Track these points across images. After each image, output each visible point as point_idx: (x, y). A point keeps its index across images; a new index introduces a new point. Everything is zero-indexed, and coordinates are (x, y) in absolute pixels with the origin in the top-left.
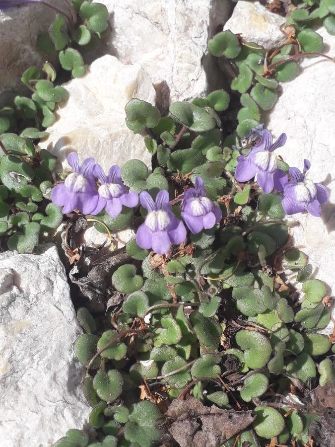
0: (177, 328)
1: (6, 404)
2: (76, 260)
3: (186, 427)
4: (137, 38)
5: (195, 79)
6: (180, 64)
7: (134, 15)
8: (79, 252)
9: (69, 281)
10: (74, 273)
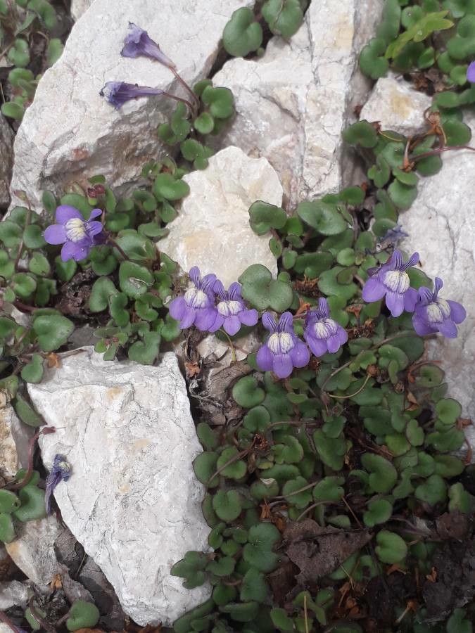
0: (300, 447)
1: (127, 524)
2: (196, 373)
3: (303, 549)
4: (264, 123)
5: (327, 173)
6: (310, 157)
7: (262, 98)
8: (199, 365)
9: (189, 395)
10: (194, 387)
